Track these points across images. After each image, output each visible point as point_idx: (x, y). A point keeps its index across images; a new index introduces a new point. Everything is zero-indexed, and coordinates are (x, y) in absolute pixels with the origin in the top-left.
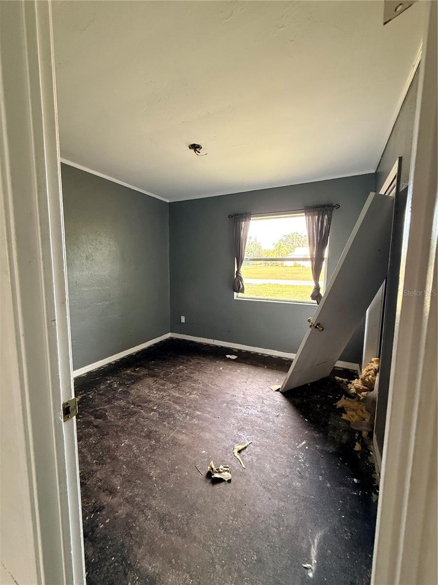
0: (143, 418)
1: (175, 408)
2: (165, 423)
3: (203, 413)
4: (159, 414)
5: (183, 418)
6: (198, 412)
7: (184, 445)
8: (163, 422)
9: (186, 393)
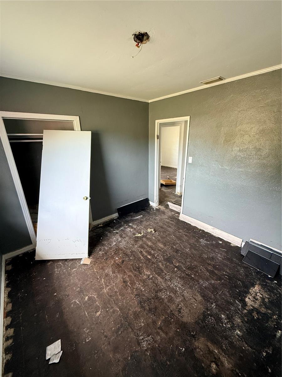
0: (182, 263)
1: (163, 265)
2: (169, 255)
3: (146, 256)
4: (172, 262)
5: (158, 256)
6: (149, 257)
7: (161, 242)
8: (170, 256)
9: (152, 279)
